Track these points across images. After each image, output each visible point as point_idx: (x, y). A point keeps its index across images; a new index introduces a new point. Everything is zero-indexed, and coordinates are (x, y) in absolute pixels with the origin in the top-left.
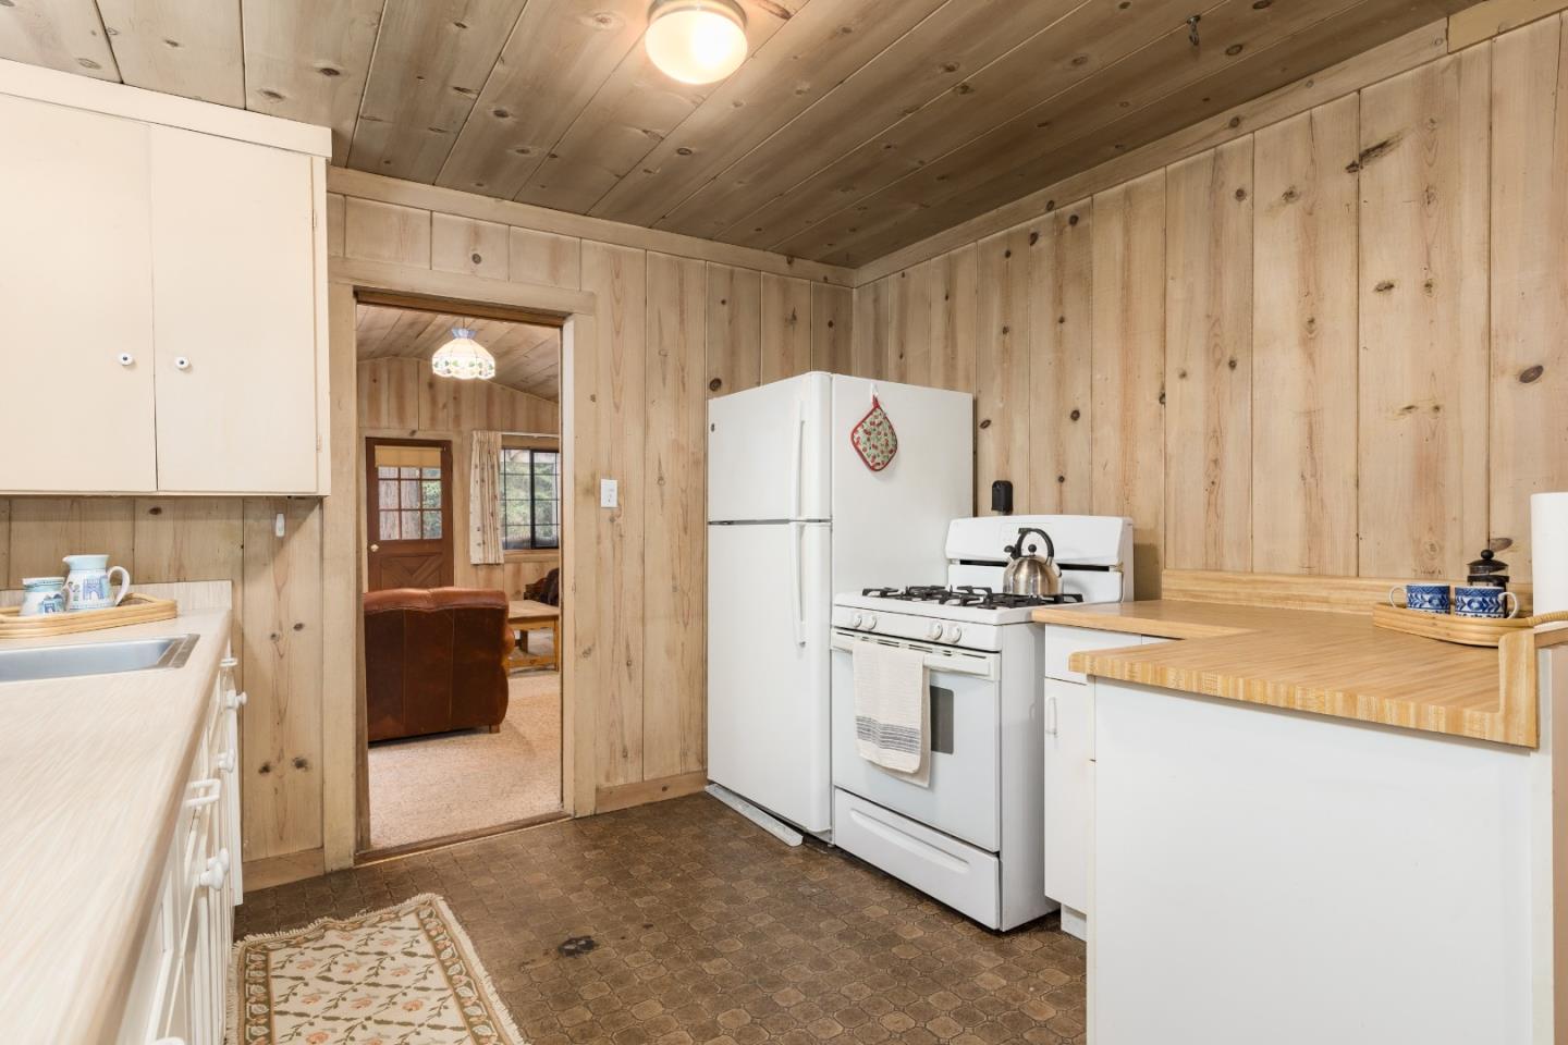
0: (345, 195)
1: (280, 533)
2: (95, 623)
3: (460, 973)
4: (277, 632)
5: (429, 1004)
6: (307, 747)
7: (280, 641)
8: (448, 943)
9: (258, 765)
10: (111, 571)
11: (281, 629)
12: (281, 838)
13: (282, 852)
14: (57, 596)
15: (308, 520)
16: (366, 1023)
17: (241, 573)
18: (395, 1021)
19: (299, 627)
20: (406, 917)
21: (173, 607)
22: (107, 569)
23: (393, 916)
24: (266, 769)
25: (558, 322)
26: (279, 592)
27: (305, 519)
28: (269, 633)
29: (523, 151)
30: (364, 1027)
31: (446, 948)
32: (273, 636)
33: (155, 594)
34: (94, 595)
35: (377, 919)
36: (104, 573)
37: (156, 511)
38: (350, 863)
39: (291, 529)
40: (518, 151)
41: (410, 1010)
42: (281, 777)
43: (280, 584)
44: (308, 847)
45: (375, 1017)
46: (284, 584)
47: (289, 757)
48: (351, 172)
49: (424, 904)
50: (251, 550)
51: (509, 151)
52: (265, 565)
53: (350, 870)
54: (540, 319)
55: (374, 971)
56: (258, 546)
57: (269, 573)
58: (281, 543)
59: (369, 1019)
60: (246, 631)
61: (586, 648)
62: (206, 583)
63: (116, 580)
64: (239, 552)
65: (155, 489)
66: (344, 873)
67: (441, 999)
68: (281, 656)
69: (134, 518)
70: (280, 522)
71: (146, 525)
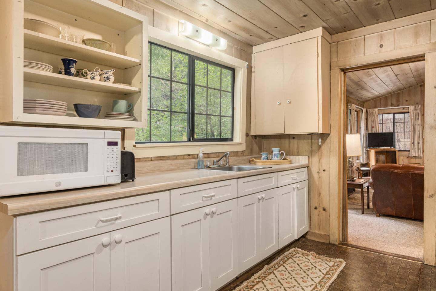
0: (337, 42)
1: (320, 144)
2: (276, 163)
3: (324, 282)
4: (319, 171)
5: (308, 283)
6: (326, 205)
7: (320, 174)
8: (331, 273)
9: (314, 207)
10: (281, 152)
11: (320, 170)
12: (319, 229)
13: (319, 232)
14: (266, 157)
15: (327, 140)
16: (292, 278)
17: (310, 155)
18: (298, 282)
19: (324, 170)
20: (332, 262)
21: (291, 161)
22: (280, 151)
23: (329, 260)
24: (316, 208)
25: (422, 59)
26: (319, 160)
27: (326, 140)
28: (317, 171)
29: (378, 4)
30: (291, 279)
31: (329, 274)
32: (318, 172)
33: (289, 158)
34: (276, 157)
35: (325, 259)
36: (279, 152)
37: (294, 138)
38: (337, 243)
39: (323, 142)
40: (375, 5)
41: (303, 282)
42: (319, 212)
43: (320, 158)
44: (326, 234)
45: (295, 278)
46: (321, 158)
47: (322, 207)
48: (339, 34)
49: (340, 262)
50: (313, 148)
51: (373, 7)
52: (316, 152)
53: (336, 245)
54: (413, 60)
55: (308, 269)
56: (315, 147)
57: (317, 155)
58: (320, 147)
59: (294, 277)
60: (312, 170)
61: (431, 194)
62: (302, 156)
63: (282, 154)
64: (310, 149)
65: (284, 133)
66: (334, 245)
67: (312, 284)
68: (320, 178)
69: (290, 140)
70: (320, 140)
71: (292, 141)
